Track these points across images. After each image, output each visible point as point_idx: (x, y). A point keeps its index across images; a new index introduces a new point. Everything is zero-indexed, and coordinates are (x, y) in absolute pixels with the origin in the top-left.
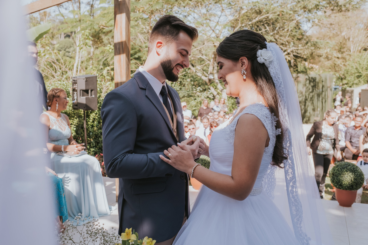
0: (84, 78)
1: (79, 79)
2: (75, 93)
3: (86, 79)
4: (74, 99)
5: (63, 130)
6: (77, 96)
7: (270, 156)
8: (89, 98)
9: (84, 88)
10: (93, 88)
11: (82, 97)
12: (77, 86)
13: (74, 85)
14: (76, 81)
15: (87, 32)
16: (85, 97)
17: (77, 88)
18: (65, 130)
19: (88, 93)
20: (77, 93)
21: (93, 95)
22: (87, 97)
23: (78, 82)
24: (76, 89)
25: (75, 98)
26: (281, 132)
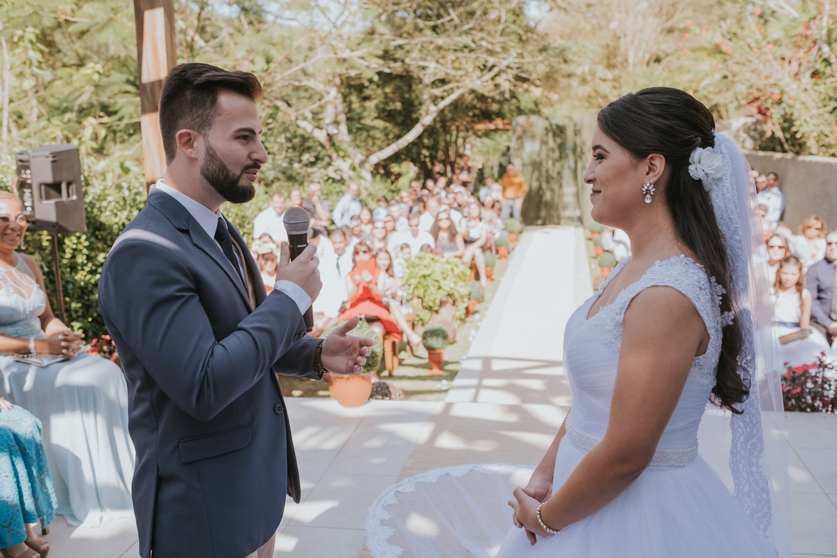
0: (48, 153)
1: (34, 157)
2: (27, 191)
3: (54, 157)
4: (26, 207)
5: (26, 295)
6: (31, 199)
7: (710, 374)
8: (62, 202)
9: (49, 179)
10: (71, 178)
11: (45, 202)
12: (30, 174)
13: (23, 171)
14: (27, 161)
15: (30, 32)
16: (52, 202)
17: (31, 179)
18: (30, 296)
19: (59, 191)
20: (31, 193)
21: (73, 194)
22: (58, 200)
23: (32, 165)
24: (29, 181)
25: (28, 203)
26: (732, 320)
